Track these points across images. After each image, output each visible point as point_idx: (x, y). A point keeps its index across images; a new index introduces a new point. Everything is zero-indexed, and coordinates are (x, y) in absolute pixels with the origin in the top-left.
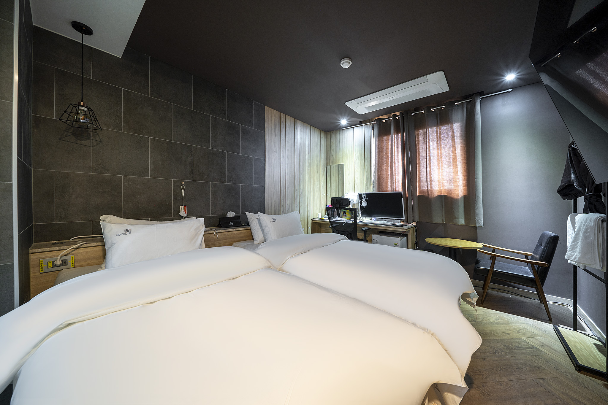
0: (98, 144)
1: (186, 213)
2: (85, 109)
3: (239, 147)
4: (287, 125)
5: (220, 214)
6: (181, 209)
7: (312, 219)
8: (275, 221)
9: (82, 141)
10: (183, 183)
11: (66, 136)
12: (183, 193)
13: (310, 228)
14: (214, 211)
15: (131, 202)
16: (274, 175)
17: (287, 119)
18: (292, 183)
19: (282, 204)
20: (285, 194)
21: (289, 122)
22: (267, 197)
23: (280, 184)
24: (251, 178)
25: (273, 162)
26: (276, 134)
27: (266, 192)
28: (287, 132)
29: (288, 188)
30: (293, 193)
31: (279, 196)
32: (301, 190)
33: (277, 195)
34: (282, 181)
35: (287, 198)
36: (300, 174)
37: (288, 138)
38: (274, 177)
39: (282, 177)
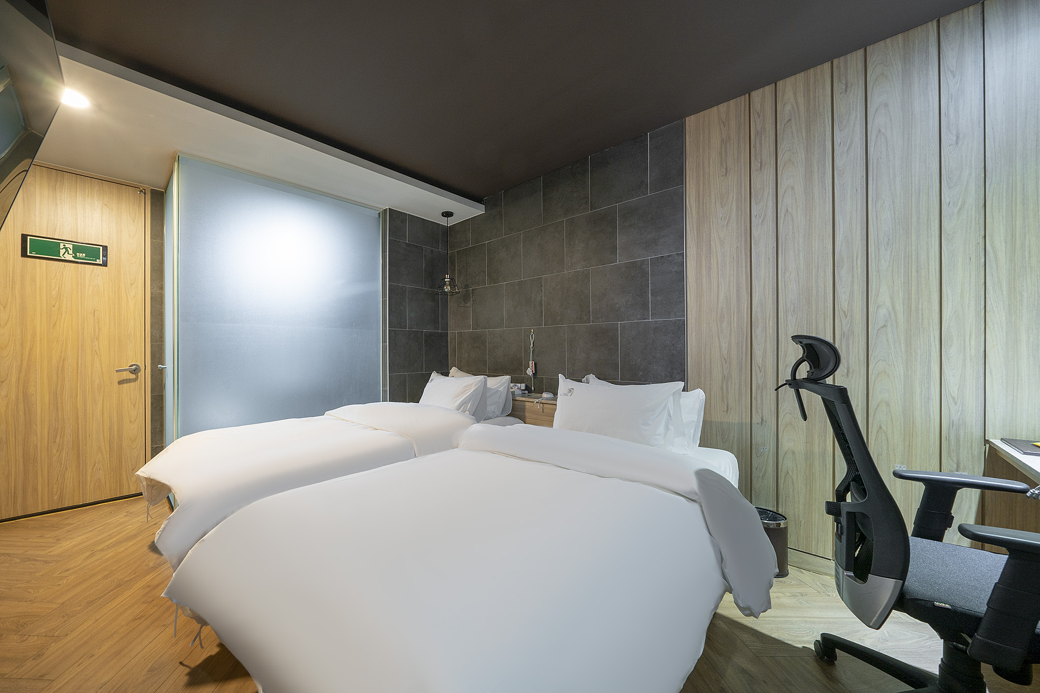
0: (474, 304)
1: (533, 371)
4: (785, 111)
6: (530, 365)
9: (467, 303)
11: (461, 303)
12: (532, 344)
16: (718, 286)
17: (781, 94)
18: (817, 291)
19: (757, 364)
20: (771, 332)
21: (795, 94)
22: (694, 345)
23: (746, 305)
24: (645, 306)
25: (716, 248)
26: (728, 168)
27: (690, 332)
28: (782, 133)
29: (790, 314)
30: (825, 325)
31: (745, 341)
32: (883, 311)
33: (732, 338)
34: (757, 295)
35: (783, 346)
36: (877, 250)
37: (789, 150)
38: (718, 290)
39: (756, 284)
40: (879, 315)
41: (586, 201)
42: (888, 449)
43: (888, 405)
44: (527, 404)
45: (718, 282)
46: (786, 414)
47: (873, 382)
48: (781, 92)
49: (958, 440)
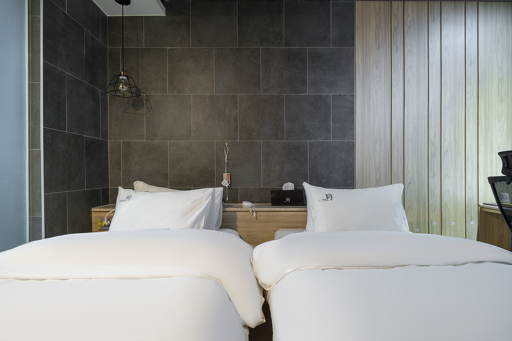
0: (149, 111)
1: (228, 183)
2: (125, 78)
3: (304, 83)
4: (408, 20)
5: (275, 186)
6: (224, 178)
7: (481, 204)
8: (330, 199)
9: (139, 110)
10: (227, 144)
11: (128, 108)
12: (226, 157)
13: (472, 223)
14: (266, 181)
15: (175, 168)
16: (374, 120)
17: (406, 9)
18: (422, 129)
19: (394, 171)
20: (401, 153)
21: (413, 12)
22: (360, 159)
23: (389, 135)
24: (327, 130)
25: (373, 96)
26: (380, 45)
27: (358, 150)
28: (406, 32)
29: (410, 141)
30: (424, 149)
31: (388, 158)
32: (446, 143)
33: (381, 155)
34: (394, 129)
35: (406, 160)
36: (445, 111)
37: (410, 44)
38: (374, 123)
39: (394, 122)
40: (445, 144)
41: (281, 38)
42: (449, 215)
43: (448, 192)
44: (238, 214)
45: (374, 118)
46: (408, 201)
47: (443, 180)
48: (406, 8)
49: (471, 206)
